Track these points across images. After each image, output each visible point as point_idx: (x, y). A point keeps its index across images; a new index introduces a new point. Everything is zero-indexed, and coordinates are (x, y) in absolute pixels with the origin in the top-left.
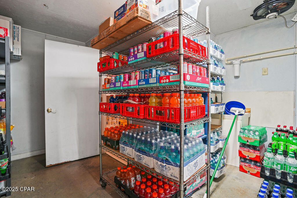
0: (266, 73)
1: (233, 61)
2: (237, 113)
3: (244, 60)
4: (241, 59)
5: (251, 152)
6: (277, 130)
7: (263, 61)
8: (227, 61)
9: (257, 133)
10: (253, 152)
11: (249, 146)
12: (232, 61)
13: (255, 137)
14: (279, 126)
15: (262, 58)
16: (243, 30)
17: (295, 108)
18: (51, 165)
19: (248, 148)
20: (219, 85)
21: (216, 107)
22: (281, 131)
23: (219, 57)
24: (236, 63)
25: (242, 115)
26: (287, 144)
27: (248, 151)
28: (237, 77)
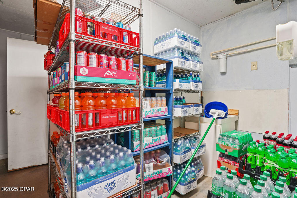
0: (256, 68)
1: (219, 55)
2: (215, 116)
3: (230, 53)
4: (227, 53)
5: (230, 164)
6: (265, 138)
7: (251, 53)
8: (213, 55)
9: (237, 141)
10: (232, 163)
11: (229, 157)
12: (217, 55)
13: (234, 146)
14: (267, 132)
15: (250, 50)
16: (229, 18)
17: (289, 110)
18: (14, 169)
19: (227, 159)
20: (191, 83)
21: (183, 109)
22: (269, 138)
23: (191, 49)
24: (222, 57)
25: (221, 118)
26: (264, 158)
27: (227, 163)
28: (223, 74)
